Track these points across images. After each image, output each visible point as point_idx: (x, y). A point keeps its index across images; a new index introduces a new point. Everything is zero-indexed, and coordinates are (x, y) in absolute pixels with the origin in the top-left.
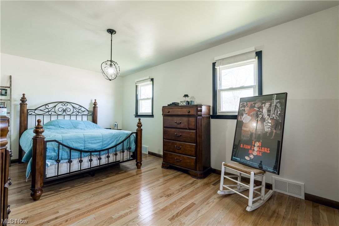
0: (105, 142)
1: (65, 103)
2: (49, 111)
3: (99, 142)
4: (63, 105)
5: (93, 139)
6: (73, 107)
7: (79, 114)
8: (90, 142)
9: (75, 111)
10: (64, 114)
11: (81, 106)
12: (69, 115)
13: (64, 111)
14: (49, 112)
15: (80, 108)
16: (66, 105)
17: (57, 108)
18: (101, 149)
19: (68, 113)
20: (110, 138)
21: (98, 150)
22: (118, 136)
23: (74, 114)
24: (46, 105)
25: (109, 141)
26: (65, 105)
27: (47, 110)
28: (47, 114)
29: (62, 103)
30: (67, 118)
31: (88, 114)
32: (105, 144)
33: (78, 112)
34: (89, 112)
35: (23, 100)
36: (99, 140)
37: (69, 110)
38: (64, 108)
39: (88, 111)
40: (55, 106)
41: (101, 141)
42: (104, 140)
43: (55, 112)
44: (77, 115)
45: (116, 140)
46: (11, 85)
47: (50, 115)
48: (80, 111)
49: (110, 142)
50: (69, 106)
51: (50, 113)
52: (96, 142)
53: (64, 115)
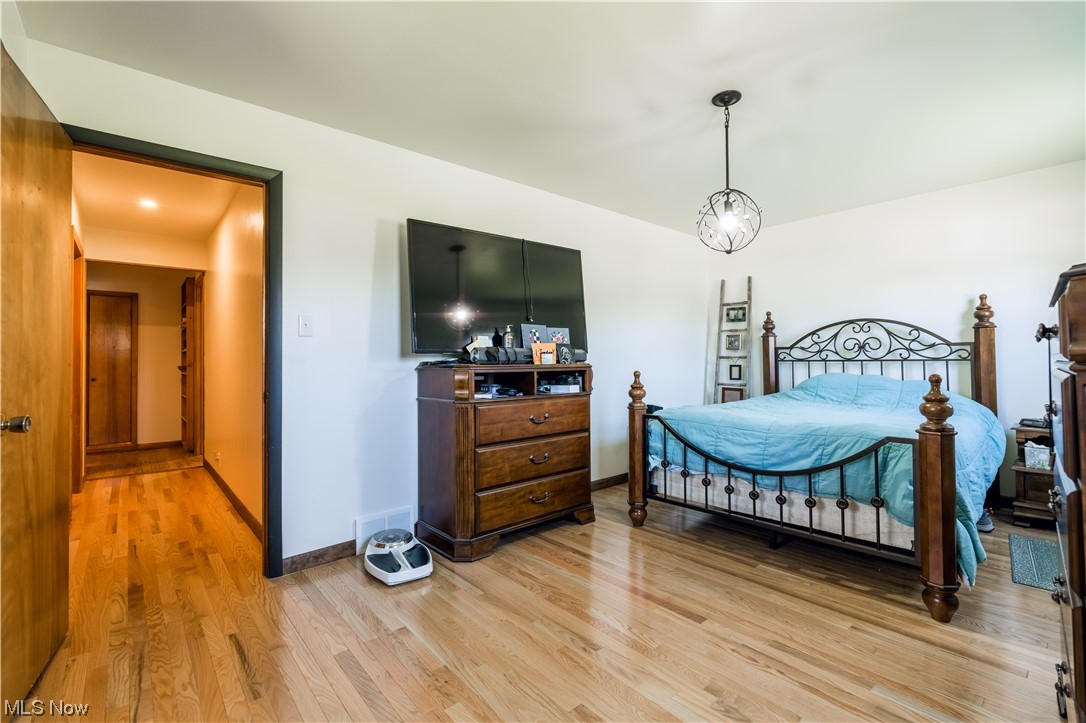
0: (771, 450)
1: (861, 323)
2: (822, 351)
3: (754, 445)
4: (857, 329)
5: (737, 431)
6: (889, 333)
7: (913, 356)
8: (731, 437)
9: (895, 345)
10: (862, 356)
11: (917, 329)
12: (876, 360)
13: (862, 347)
14: (820, 351)
15: (915, 333)
16: (866, 328)
17: (840, 340)
18: (761, 468)
19: (872, 354)
20: (793, 438)
21: (750, 466)
22: (831, 439)
23: (896, 355)
24: (813, 333)
25: (789, 450)
26: (861, 328)
27: (816, 348)
28: (817, 357)
29: (854, 325)
30: (873, 369)
31: (950, 357)
32: (772, 455)
33: (909, 350)
34: (954, 348)
35: (769, 327)
36: (753, 436)
37: (874, 344)
38: (862, 337)
39: (949, 344)
40: (836, 336)
41: (760, 443)
42: (770, 441)
43: (837, 353)
44: (906, 359)
45: (818, 452)
46: (749, 297)
47: (824, 360)
48: (914, 346)
49: (792, 454)
50: (877, 331)
51: (823, 355)
52: (746, 441)
53: (862, 361)
